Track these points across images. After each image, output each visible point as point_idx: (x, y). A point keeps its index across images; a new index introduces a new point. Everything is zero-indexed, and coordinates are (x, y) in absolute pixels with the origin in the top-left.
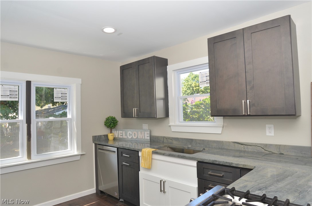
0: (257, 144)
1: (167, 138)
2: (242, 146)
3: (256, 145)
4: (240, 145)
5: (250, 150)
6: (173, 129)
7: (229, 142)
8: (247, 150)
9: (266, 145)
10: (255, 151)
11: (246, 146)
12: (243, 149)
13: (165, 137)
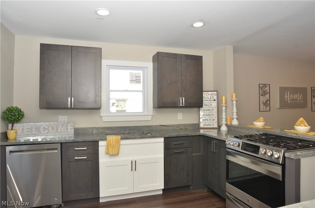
0: (175, 125)
1: (98, 128)
2: (166, 127)
3: (173, 126)
4: (164, 127)
5: (170, 129)
6: (105, 119)
7: (157, 126)
8: (168, 129)
9: (179, 125)
10: (173, 129)
11: (167, 127)
12: (166, 129)
13: (94, 128)
